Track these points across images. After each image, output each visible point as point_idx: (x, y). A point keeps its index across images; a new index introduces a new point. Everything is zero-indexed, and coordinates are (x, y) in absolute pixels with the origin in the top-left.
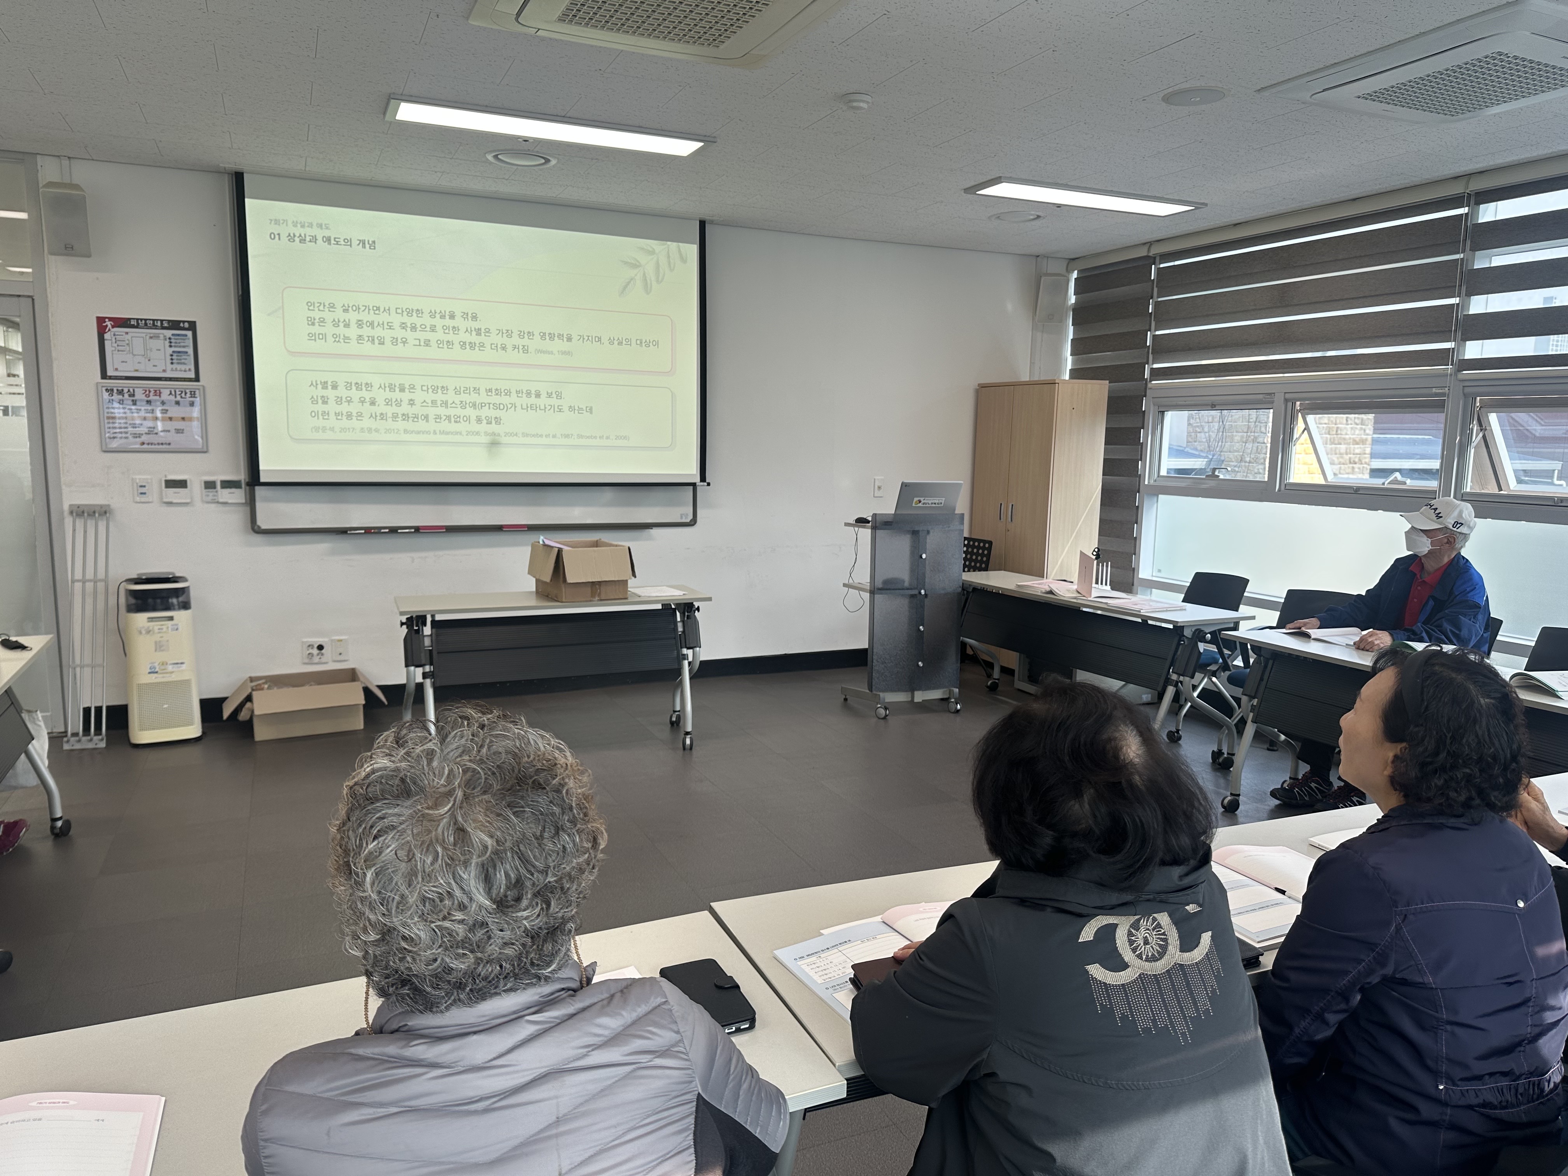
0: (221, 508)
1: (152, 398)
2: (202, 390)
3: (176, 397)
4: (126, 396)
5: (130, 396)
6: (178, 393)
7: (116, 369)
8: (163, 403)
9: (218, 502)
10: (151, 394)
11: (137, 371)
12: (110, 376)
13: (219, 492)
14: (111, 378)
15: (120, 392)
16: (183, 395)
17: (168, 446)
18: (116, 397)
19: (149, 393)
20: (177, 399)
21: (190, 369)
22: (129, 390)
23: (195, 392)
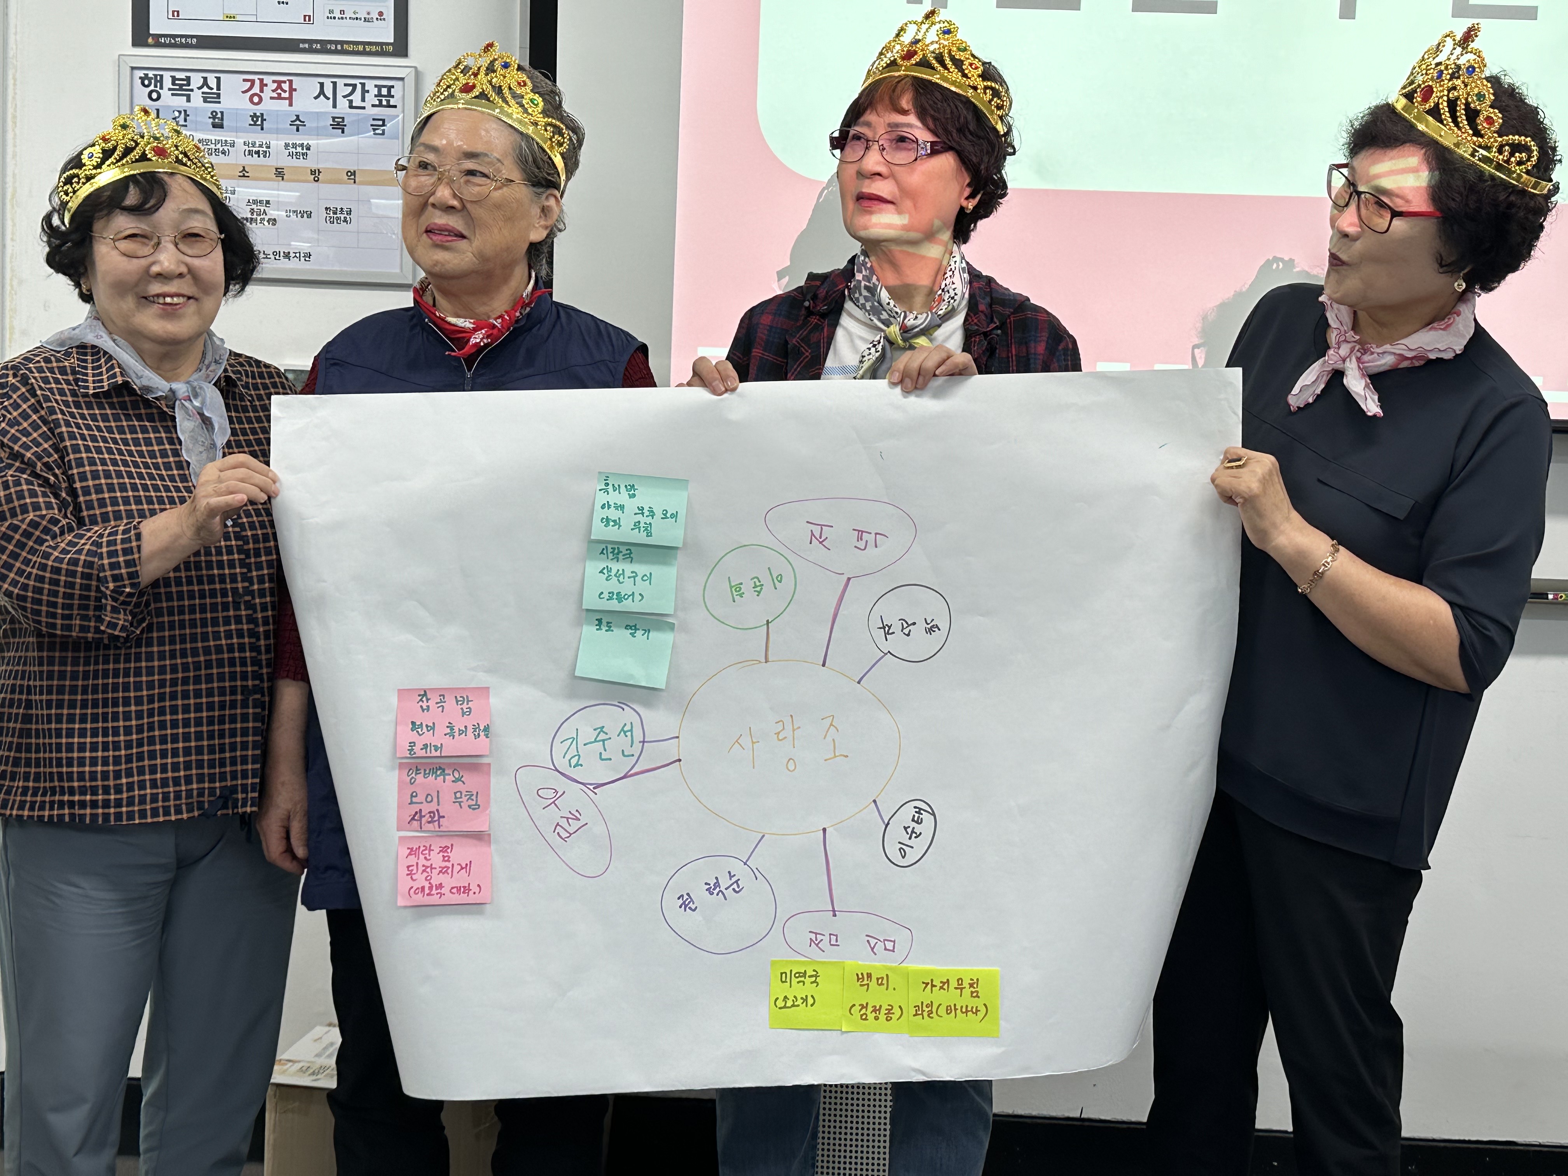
1: (268, 106)
2: (410, 82)
3: (335, 106)
4: (197, 97)
5: (205, 101)
6: (342, 91)
7: (176, 14)
8: (298, 123)
10: (268, 93)
11: (231, 18)
12: (157, 36)
14: (160, 42)
15: (182, 87)
16: (356, 98)
17: (302, 265)
18: (169, 100)
19: (262, 91)
20: (337, 112)
21: (381, 14)
22: (205, 79)
23: (389, 88)
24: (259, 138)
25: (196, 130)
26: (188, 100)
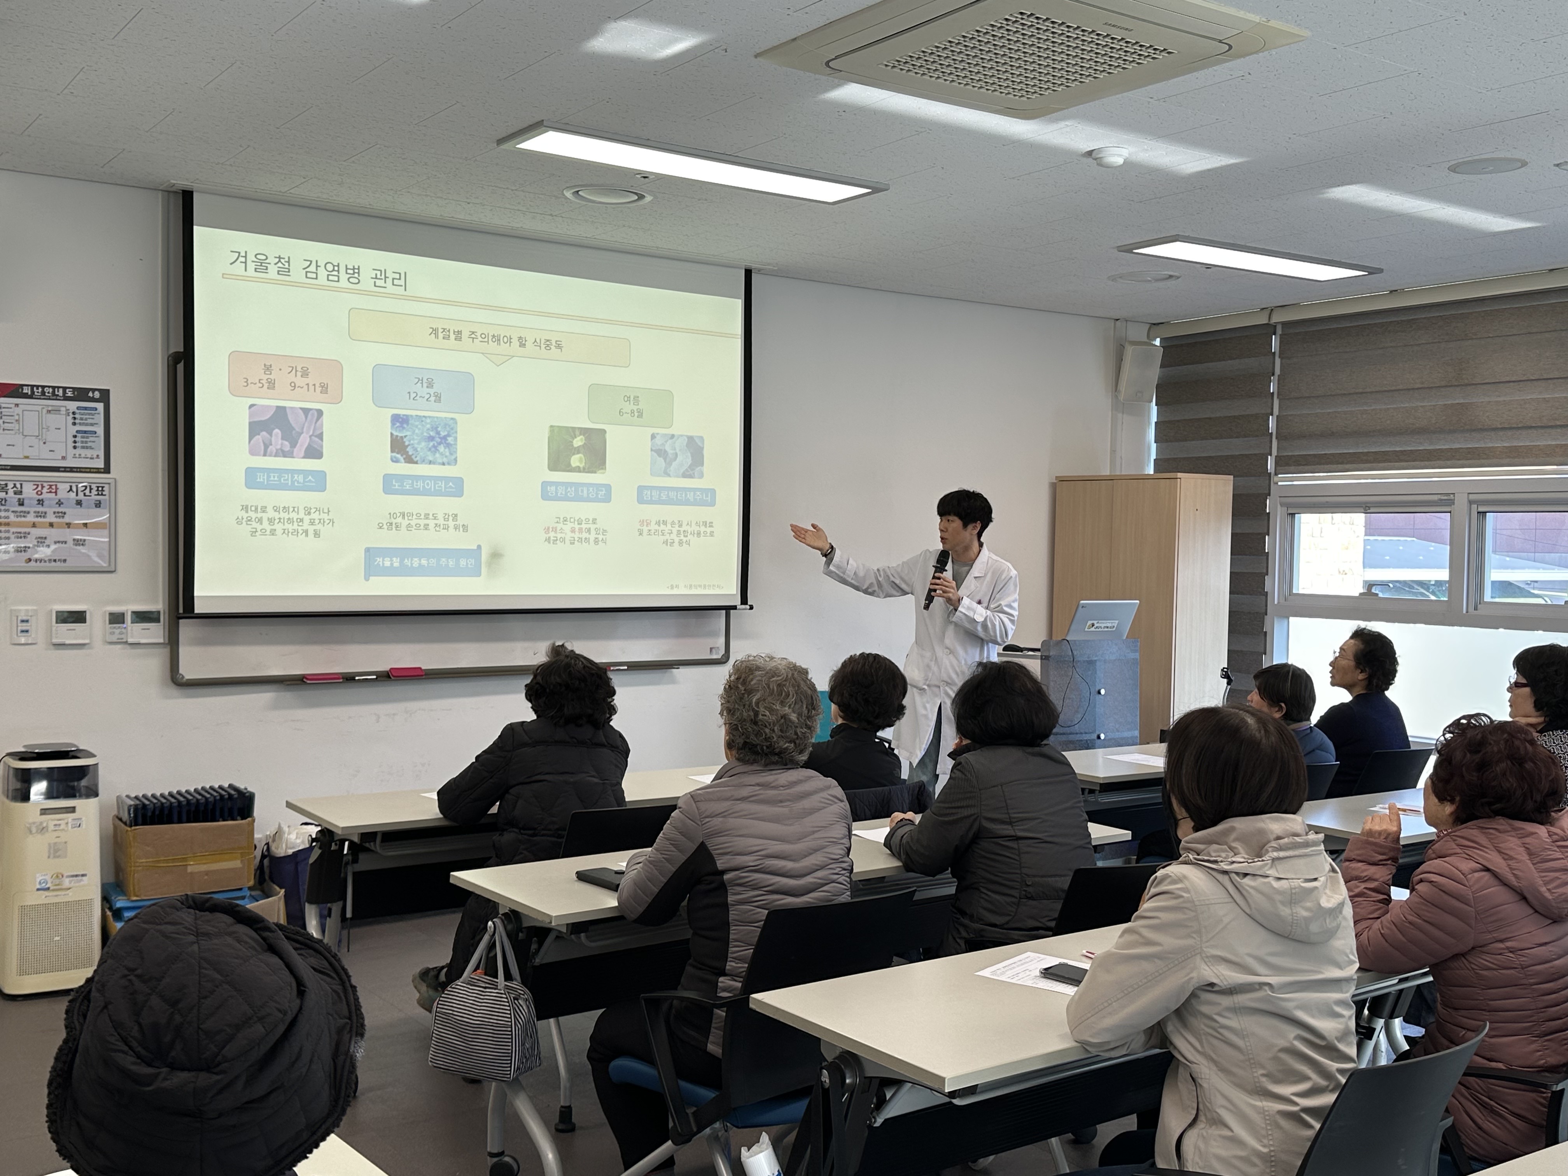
0: (129, 651)
1: (45, 495)
2: (112, 485)
3: (77, 495)
4: (11, 492)
5: (15, 493)
6: (80, 489)
8: (60, 503)
9: (126, 643)
10: (45, 490)
11: (27, 457)
13: (129, 628)
15: (3, 488)
16: (87, 492)
17: (63, 564)
19: (42, 489)
20: (79, 498)
21: (98, 456)
22: (15, 484)
23: (103, 487)
24: (41, 509)
25: (11, 506)
26: (7, 493)
